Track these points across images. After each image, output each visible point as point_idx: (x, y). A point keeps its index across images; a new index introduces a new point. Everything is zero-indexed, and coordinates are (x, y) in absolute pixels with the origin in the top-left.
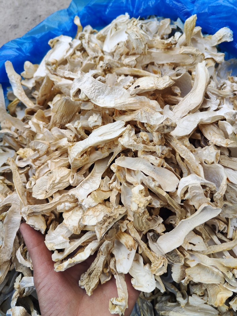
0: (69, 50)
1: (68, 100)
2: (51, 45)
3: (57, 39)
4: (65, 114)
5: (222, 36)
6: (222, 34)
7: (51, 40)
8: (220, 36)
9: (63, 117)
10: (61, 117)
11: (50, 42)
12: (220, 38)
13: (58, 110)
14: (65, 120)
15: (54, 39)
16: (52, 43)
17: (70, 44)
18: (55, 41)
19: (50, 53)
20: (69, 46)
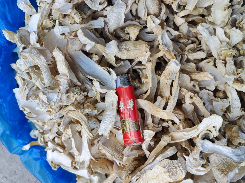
0: (58, 151)
1: (102, 143)
2: (57, 167)
3: (51, 163)
4: (115, 149)
5: (26, 5)
6: (24, 6)
7: (53, 168)
8: (27, 7)
9: (118, 151)
10: (117, 152)
11: (55, 169)
12: (28, 6)
13: (110, 153)
14: (121, 150)
15: (51, 166)
16: (55, 167)
17: (53, 151)
18: (53, 164)
19: (65, 167)
20: (55, 151)
